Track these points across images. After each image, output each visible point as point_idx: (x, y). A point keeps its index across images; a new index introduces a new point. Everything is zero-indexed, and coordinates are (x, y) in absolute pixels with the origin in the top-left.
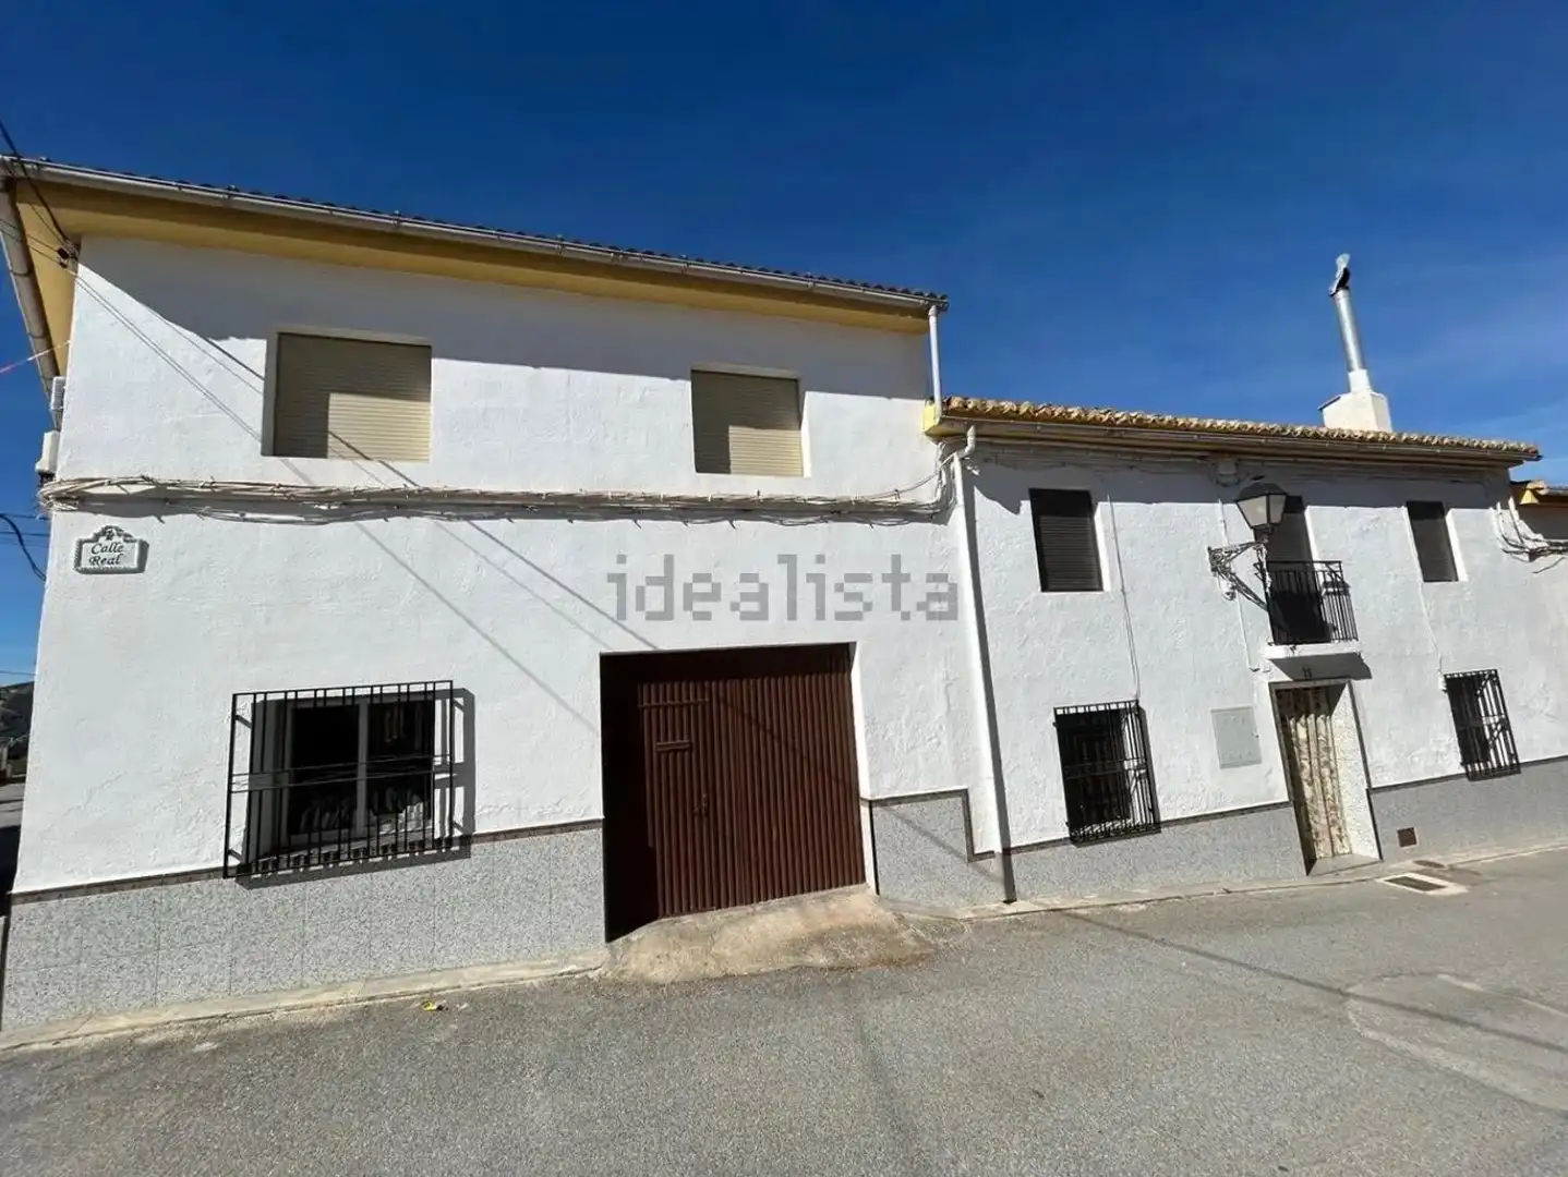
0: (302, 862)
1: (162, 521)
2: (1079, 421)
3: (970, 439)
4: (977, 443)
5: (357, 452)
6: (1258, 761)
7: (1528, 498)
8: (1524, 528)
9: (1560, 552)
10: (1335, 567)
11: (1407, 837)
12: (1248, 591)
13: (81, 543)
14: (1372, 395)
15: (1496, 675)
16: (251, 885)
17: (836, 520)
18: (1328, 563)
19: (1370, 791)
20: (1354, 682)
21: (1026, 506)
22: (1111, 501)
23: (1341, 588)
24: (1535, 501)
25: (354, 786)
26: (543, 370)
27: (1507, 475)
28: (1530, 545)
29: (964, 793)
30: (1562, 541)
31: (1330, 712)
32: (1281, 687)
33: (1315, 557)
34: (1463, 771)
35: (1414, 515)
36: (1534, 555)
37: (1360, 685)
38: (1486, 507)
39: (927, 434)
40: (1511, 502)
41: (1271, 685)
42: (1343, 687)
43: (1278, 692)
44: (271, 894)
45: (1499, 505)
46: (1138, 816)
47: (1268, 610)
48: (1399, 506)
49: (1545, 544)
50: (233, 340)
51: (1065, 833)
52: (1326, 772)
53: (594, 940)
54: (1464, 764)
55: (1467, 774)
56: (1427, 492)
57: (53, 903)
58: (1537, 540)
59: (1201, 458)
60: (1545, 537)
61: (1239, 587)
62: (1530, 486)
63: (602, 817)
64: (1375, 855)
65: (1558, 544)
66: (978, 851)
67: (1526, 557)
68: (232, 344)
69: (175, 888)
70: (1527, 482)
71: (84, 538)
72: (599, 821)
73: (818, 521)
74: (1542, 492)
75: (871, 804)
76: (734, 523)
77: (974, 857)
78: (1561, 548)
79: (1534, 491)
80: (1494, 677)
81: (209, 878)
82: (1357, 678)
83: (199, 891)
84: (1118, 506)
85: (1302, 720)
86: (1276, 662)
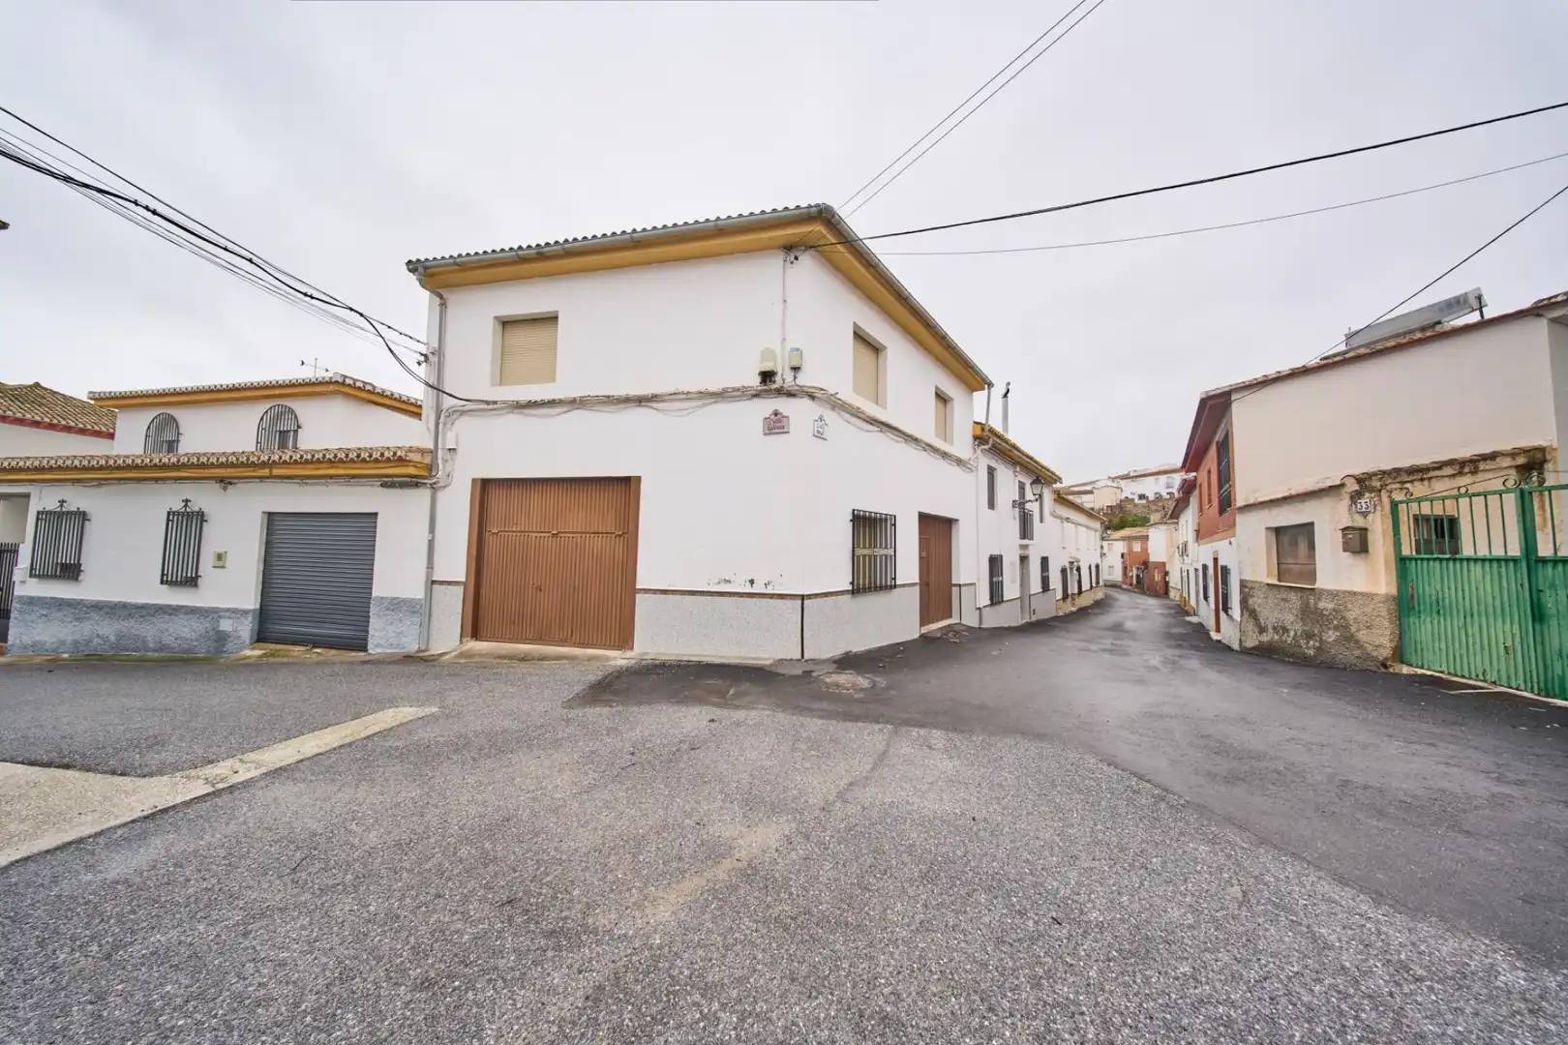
57: (820, 600)
81: (843, 595)
83: (839, 601)
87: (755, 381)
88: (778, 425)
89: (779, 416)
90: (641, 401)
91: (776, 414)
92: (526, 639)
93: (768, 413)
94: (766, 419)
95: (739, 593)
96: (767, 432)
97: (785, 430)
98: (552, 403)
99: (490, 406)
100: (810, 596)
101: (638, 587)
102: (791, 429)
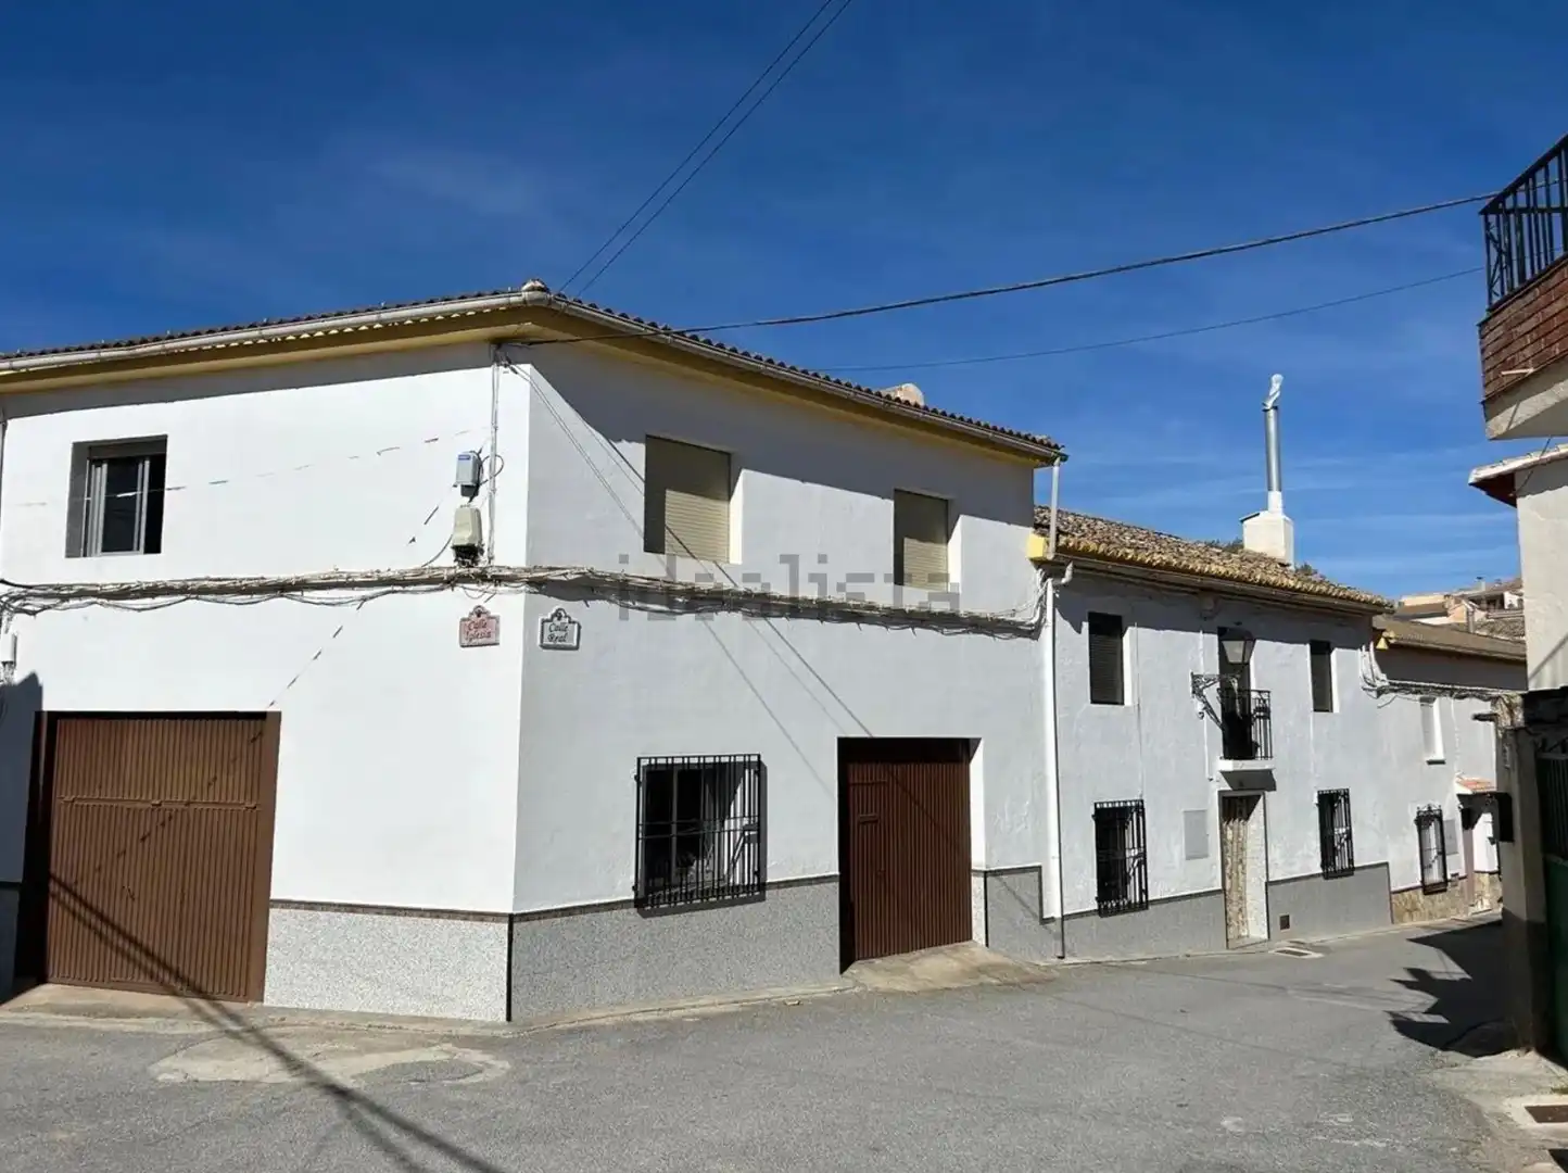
0: (673, 899)
1: (588, 606)
2: (1131, 561)
3: (1068, 573)
4: (1074, 574)
5: (688, 552)
6: (1206, 856)
7: (1382, 645)
8: (1376, 669)
9: (1395, 691)
10: (1265, 696)
11: (1285, 923)
12: (1212, 712)
13: (543, 622)
14: (1285, 520)
15: (1348, 794)
16: (645, 915)
17: (974, 633)
18: (1260, 692)
19: (1268, 884)
20: (1267, 793)
21: (1086, 625)
22: (1138, 626)
23: (1265, 712)
24: (1386, 647)
25: (669, 841)
26: (808, 484)
27: (1370, 622)
28: (1379, 684)
29: (1039, 869)
30: (1398, 682)
31: (1247, 819)
32: (1226, 795)
33: (1253, 687)
34: (1320, 871)
35: (1313, 652)
36: (1380, 692)
37: (1270, 795)
38: (1355, 648)
39: (1032, 560)
40: (1372, 646)
41: (1220, 792)
42: (1259, 797)
43: (1224, 798)
44: (656, 922)
45: (1364, 647)
46: (1133, 895)
47: (1223, 730)
48: (1305, 644)
49: (1386, 684)
50: (625, 442)
51: (1095, 906)
52: (1240, 867)
53: (833, 971)
54: (1323, 866)
55: (1323, 874)
56: (1323, 633)
57: (536, 923)
58: (1383, 680)
59: (1194, 593)
60: (1388, 678)
61: (1208, 708)
62: (1385, 634)
63: (837, 873)
64: (1265, 936)
65: (1395, 685)
66: (1045, 916)
67: (1374, 694)
68: (623, 446)
69: (604, 915)
70: (1383, 630)
71: (546, 618)
72: (835, 876)
73: (963, 632)
74: (1392, 641)
75: (986, 874)
76: (916, 629)
77: (1044, 921)
78: (1396, 688)
79: (1387, 639)
80: (1346, 794)
81: (622, 908)
82: (1269, 791)
83: (617, 918)
84: (1141, 630)
85: (1231, 824)
86: (1226, 774)
87: (448, 560)
88: (481, 630)
89: (483, 616)
90: (282, 588)
91: (479, 612)
92: (110, 981)
93: (466, 610)
94: (464, 620)
95: (419, 910)
96: (466, 643)
97: (492, 640)
98: (153, 591)
99: (61, 595)
100: (525, 917)
101: (274, 895)
102: (501, 639)
